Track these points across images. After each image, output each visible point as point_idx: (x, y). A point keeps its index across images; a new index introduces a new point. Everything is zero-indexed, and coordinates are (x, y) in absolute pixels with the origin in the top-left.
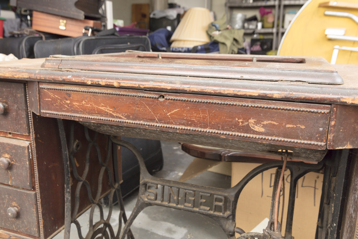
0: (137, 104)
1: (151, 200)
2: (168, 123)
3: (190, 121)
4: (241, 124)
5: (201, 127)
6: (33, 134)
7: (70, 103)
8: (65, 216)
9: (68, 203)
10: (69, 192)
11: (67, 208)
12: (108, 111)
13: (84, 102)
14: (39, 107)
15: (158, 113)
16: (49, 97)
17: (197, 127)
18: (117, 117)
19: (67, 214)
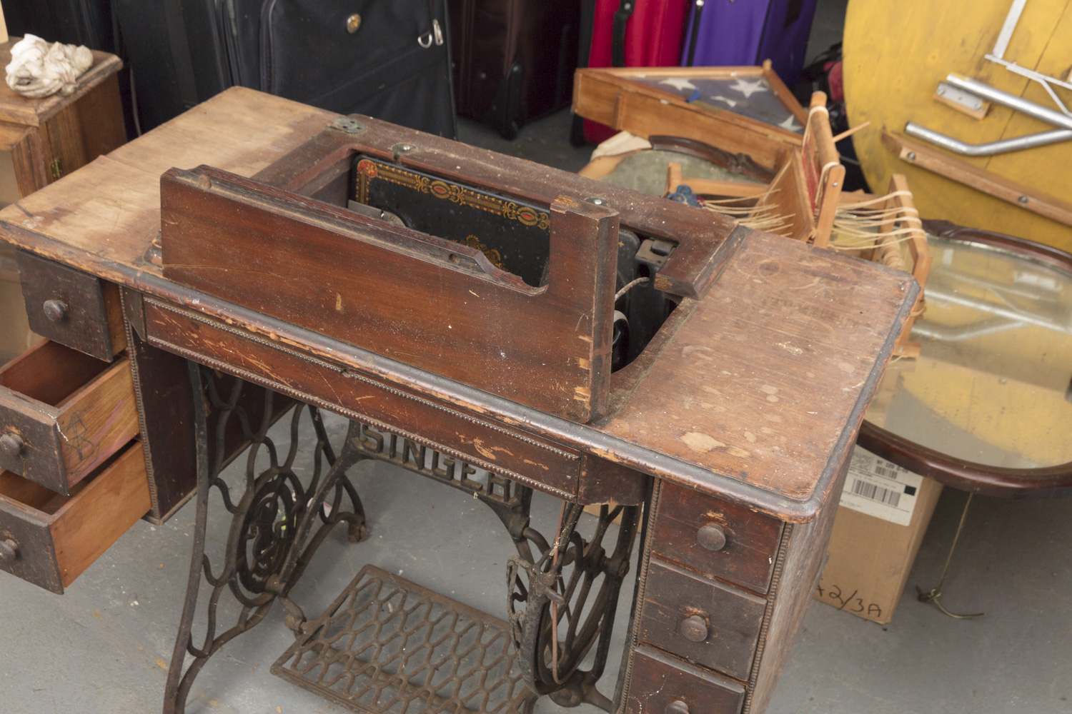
0: (309, 371)
1: (371, 450)
2: (358, 411)
3: (391, 417)
4: (462, 441)
5: (406, 429)
6: (132, 347)
7: (197, 339)
8: (198, 477)
9: (202, 455)
10: (203, 437)
11: (200, 464)
12: (262, 368)
13: (221, 344)
14: (144, 330)
15: (342, 394)
16: (162, 319)
17: (401, 428)
18: (277, 381)
19: (201, 473)
